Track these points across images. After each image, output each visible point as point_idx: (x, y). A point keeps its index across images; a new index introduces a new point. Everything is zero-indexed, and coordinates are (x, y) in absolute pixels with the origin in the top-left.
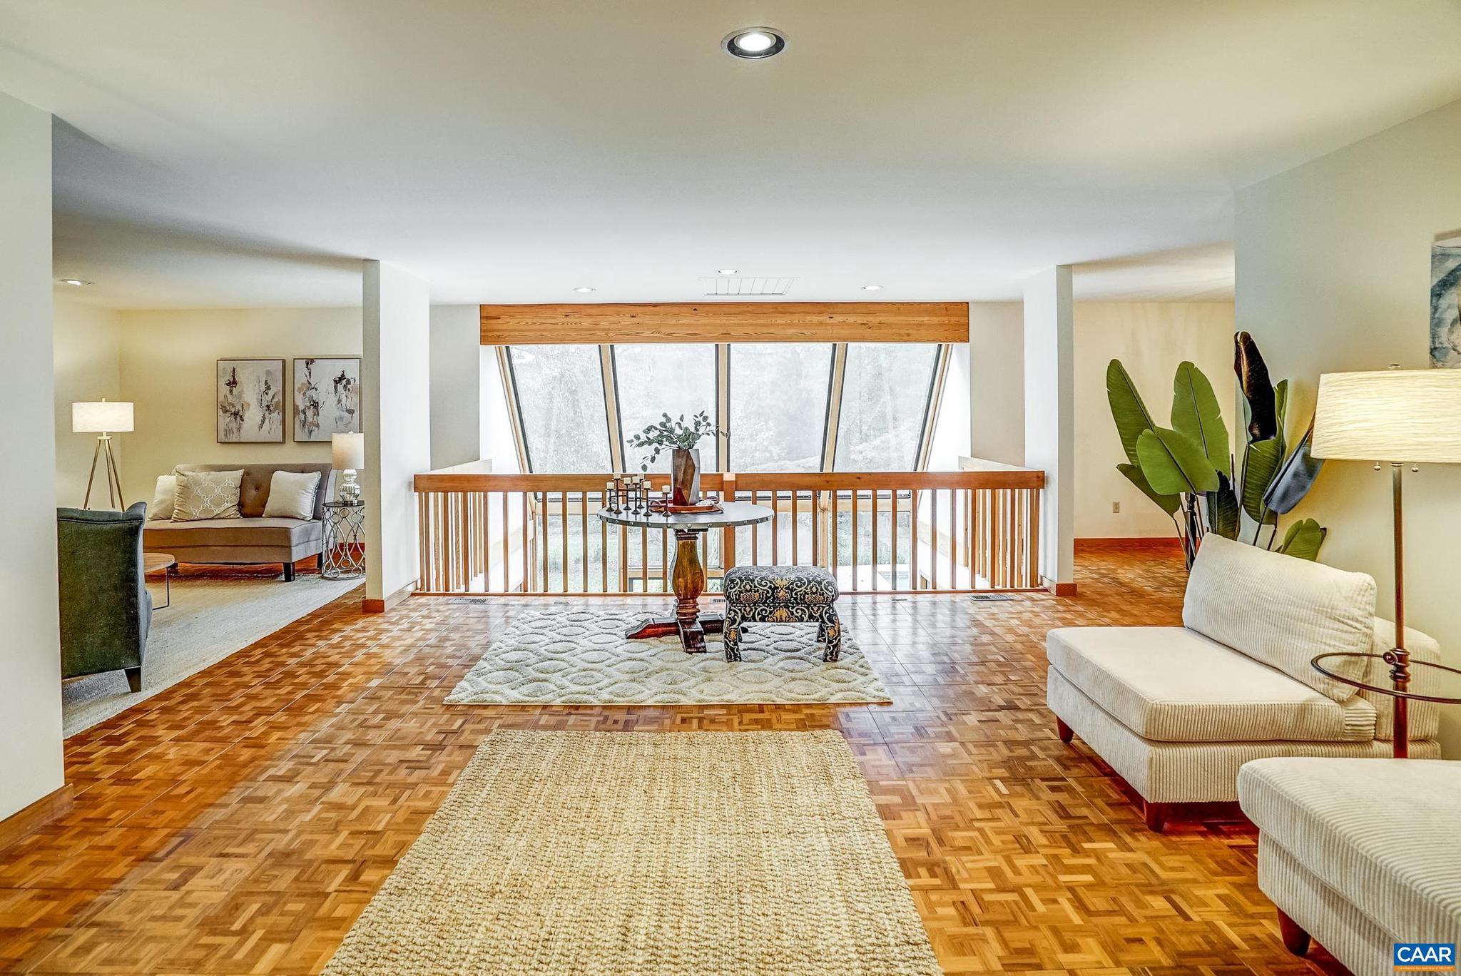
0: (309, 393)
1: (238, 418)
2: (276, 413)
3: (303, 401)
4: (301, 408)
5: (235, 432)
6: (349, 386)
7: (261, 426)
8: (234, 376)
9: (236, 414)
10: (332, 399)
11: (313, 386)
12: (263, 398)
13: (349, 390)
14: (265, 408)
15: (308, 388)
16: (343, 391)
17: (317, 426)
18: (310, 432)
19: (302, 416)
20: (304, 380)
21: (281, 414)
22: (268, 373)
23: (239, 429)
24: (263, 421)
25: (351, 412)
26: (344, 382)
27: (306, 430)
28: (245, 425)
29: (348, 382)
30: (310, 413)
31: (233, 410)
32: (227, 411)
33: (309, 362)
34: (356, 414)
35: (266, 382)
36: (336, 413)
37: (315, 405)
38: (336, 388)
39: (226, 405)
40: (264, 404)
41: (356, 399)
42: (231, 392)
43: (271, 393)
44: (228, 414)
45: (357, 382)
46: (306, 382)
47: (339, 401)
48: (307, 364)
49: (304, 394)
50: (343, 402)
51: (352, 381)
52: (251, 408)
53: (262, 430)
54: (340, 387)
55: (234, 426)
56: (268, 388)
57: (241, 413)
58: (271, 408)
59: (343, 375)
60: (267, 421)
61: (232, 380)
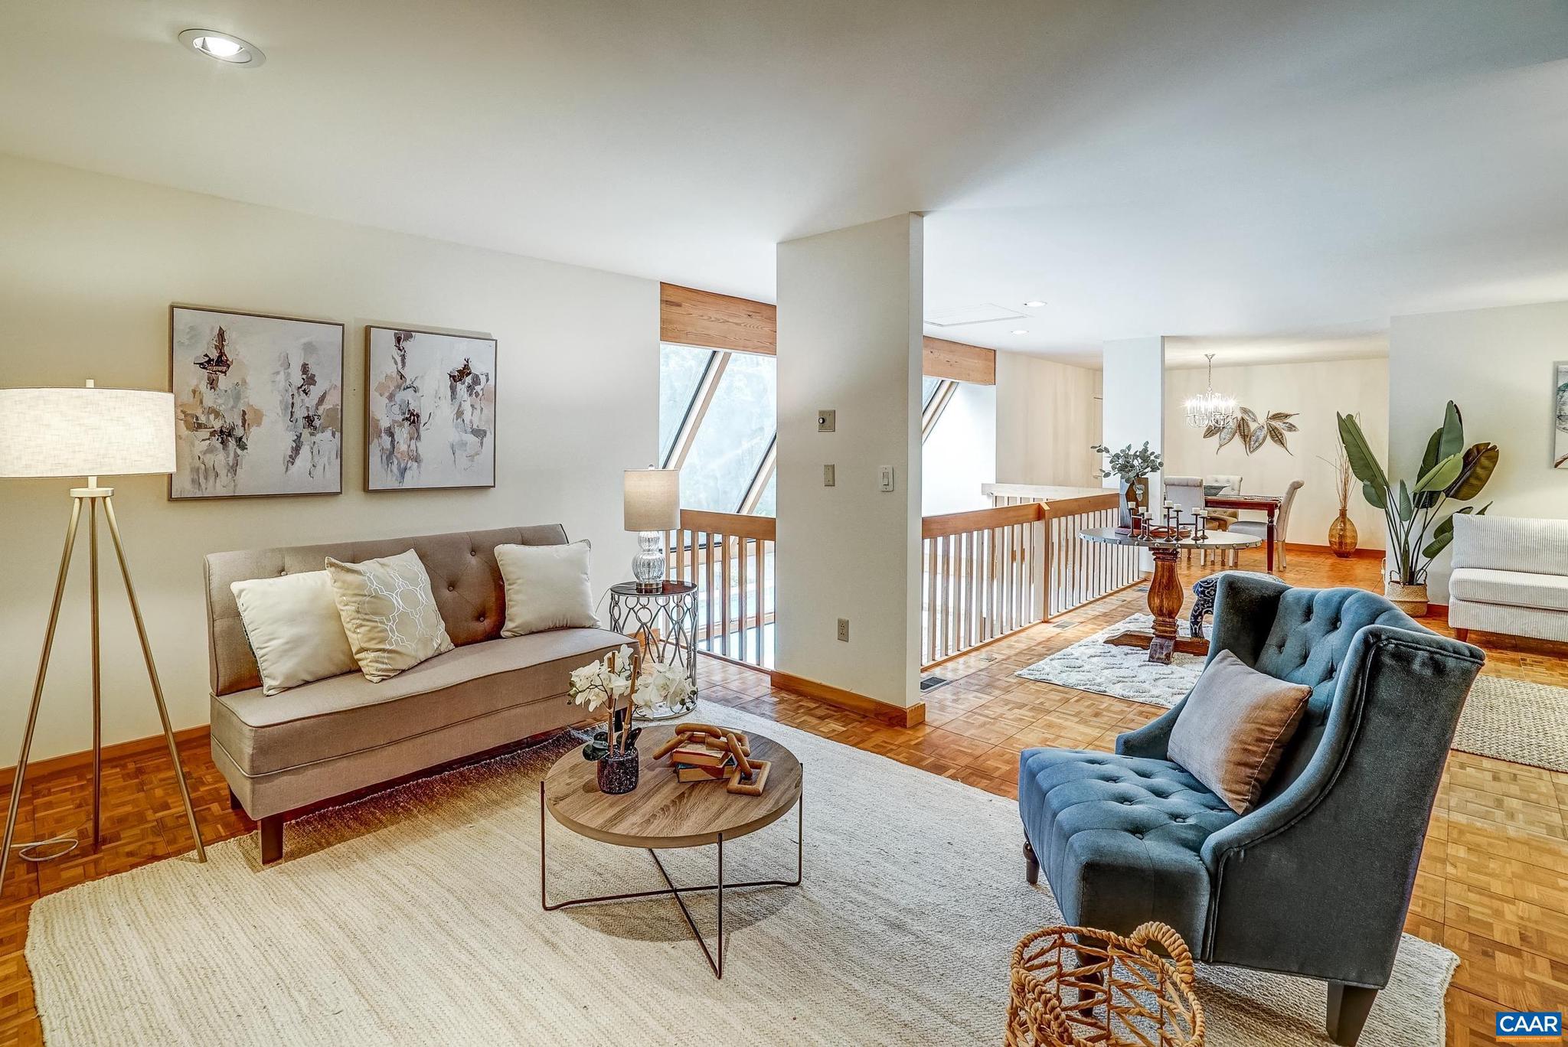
0: (401, 396)
1: (232, 443)
2: (328, 433)
3: (389, 409)
4: (385, 423)
5: (223, 472)
6: (478, 388)
7: (292, 459)
8: (220, 348)
9: (225, 435)
10: (447, 410)
11: (408, 382)
12: (297, 401)
13: (477, 394)
14: (301, 422)
15: (399, 387)
16: (466, 396)
17: (417, 459)
18: (403, 472)
19: (386, 440)
20: (391, 369)
21: (338, 435)
22: (309, 348)
23: (233, 468)
24: (297, 450)
25: (479, 433)
26: (468, 380)
27: (395, 468)
28: (248, 457)
29: (476, 381)
30: (402, 434)
31: (217, 425)
32: (200, 426)
33: (402, 336)
34: (488, 439)
35: (305, 369)
36: (453, 435)
37: (413, 418)
38: (453, 389)
39: (199, 412)
40: (300, 413)
41: (488, 412)
42: (212, 383)
43: (316, 392)
44: (204, 433)
45: (492, 382)
46: (395, 374)
47: (459, 414)
48: (398, 340)
49: (391, 397)
50: (467, 416)
51: (483, 379)
52: (265, 421)
53: (293, 469)
54: (461, 388)
55: (220, 459)
56: (310, 380)
57: (239, 432)
58: (317, 423)
59: (466, 367)
60: (305, 450)
61: (214, 354)
